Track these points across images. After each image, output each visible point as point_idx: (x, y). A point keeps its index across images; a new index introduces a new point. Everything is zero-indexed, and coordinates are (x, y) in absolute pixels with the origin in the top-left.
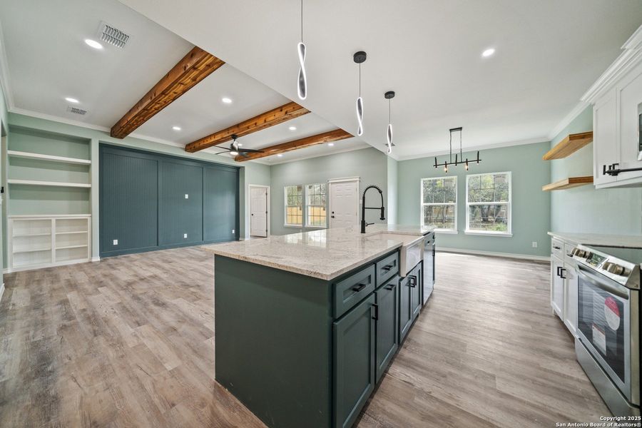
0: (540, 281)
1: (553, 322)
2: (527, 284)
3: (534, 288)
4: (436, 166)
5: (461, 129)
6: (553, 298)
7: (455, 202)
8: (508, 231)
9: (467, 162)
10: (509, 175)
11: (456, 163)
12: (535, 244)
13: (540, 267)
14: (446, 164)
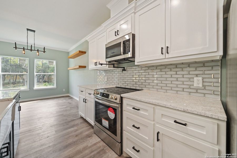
0: (70, 104)
1: (81, 121)
2: (66, 108)
3: (69, 108)
4: (16, 48)
5: (34, 31)
6: (80, 110)
7: (27, 72)
8: (55, 86)
9: (38, 51)
10: (55, 62)
11: (31, 50)
12: (64, 90)
13: (67, 98)
14: (24, 49)
